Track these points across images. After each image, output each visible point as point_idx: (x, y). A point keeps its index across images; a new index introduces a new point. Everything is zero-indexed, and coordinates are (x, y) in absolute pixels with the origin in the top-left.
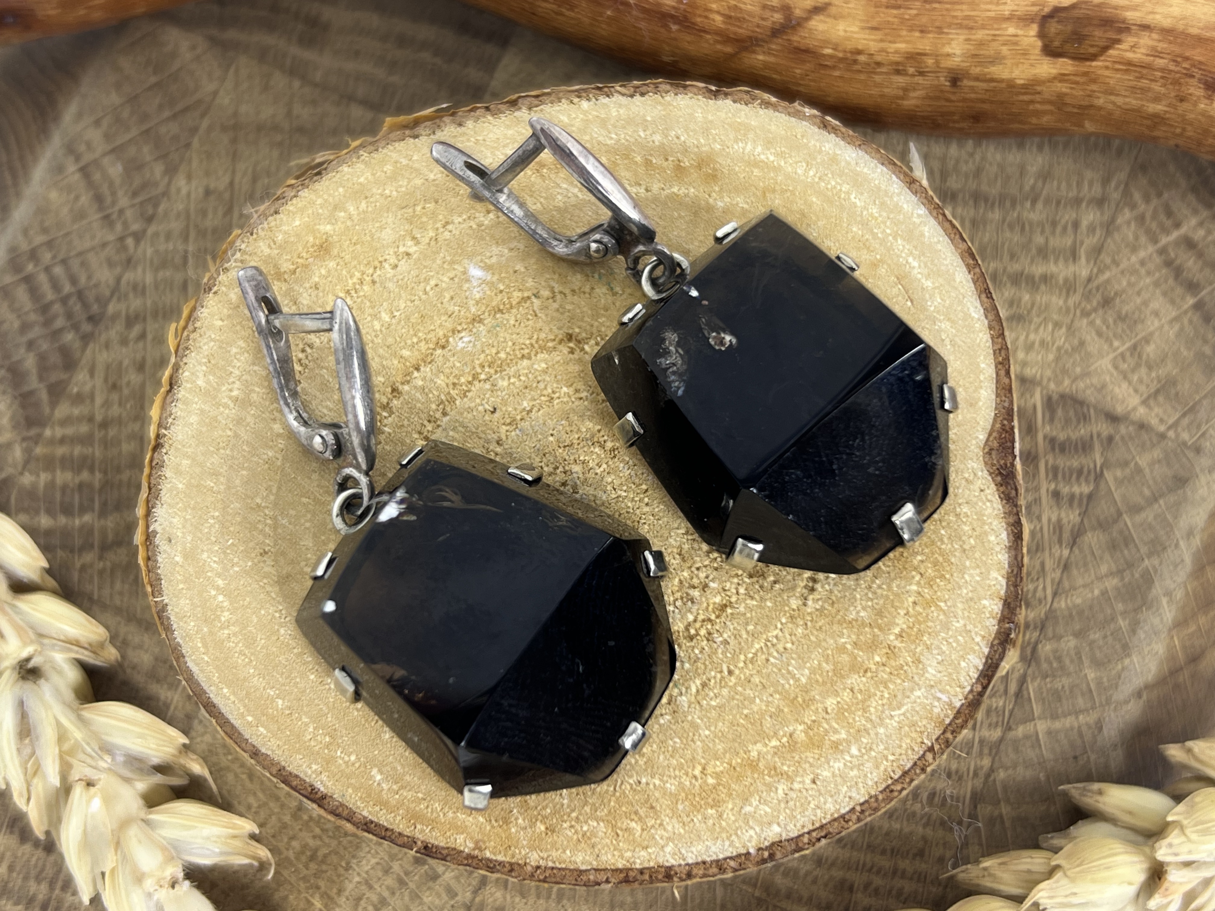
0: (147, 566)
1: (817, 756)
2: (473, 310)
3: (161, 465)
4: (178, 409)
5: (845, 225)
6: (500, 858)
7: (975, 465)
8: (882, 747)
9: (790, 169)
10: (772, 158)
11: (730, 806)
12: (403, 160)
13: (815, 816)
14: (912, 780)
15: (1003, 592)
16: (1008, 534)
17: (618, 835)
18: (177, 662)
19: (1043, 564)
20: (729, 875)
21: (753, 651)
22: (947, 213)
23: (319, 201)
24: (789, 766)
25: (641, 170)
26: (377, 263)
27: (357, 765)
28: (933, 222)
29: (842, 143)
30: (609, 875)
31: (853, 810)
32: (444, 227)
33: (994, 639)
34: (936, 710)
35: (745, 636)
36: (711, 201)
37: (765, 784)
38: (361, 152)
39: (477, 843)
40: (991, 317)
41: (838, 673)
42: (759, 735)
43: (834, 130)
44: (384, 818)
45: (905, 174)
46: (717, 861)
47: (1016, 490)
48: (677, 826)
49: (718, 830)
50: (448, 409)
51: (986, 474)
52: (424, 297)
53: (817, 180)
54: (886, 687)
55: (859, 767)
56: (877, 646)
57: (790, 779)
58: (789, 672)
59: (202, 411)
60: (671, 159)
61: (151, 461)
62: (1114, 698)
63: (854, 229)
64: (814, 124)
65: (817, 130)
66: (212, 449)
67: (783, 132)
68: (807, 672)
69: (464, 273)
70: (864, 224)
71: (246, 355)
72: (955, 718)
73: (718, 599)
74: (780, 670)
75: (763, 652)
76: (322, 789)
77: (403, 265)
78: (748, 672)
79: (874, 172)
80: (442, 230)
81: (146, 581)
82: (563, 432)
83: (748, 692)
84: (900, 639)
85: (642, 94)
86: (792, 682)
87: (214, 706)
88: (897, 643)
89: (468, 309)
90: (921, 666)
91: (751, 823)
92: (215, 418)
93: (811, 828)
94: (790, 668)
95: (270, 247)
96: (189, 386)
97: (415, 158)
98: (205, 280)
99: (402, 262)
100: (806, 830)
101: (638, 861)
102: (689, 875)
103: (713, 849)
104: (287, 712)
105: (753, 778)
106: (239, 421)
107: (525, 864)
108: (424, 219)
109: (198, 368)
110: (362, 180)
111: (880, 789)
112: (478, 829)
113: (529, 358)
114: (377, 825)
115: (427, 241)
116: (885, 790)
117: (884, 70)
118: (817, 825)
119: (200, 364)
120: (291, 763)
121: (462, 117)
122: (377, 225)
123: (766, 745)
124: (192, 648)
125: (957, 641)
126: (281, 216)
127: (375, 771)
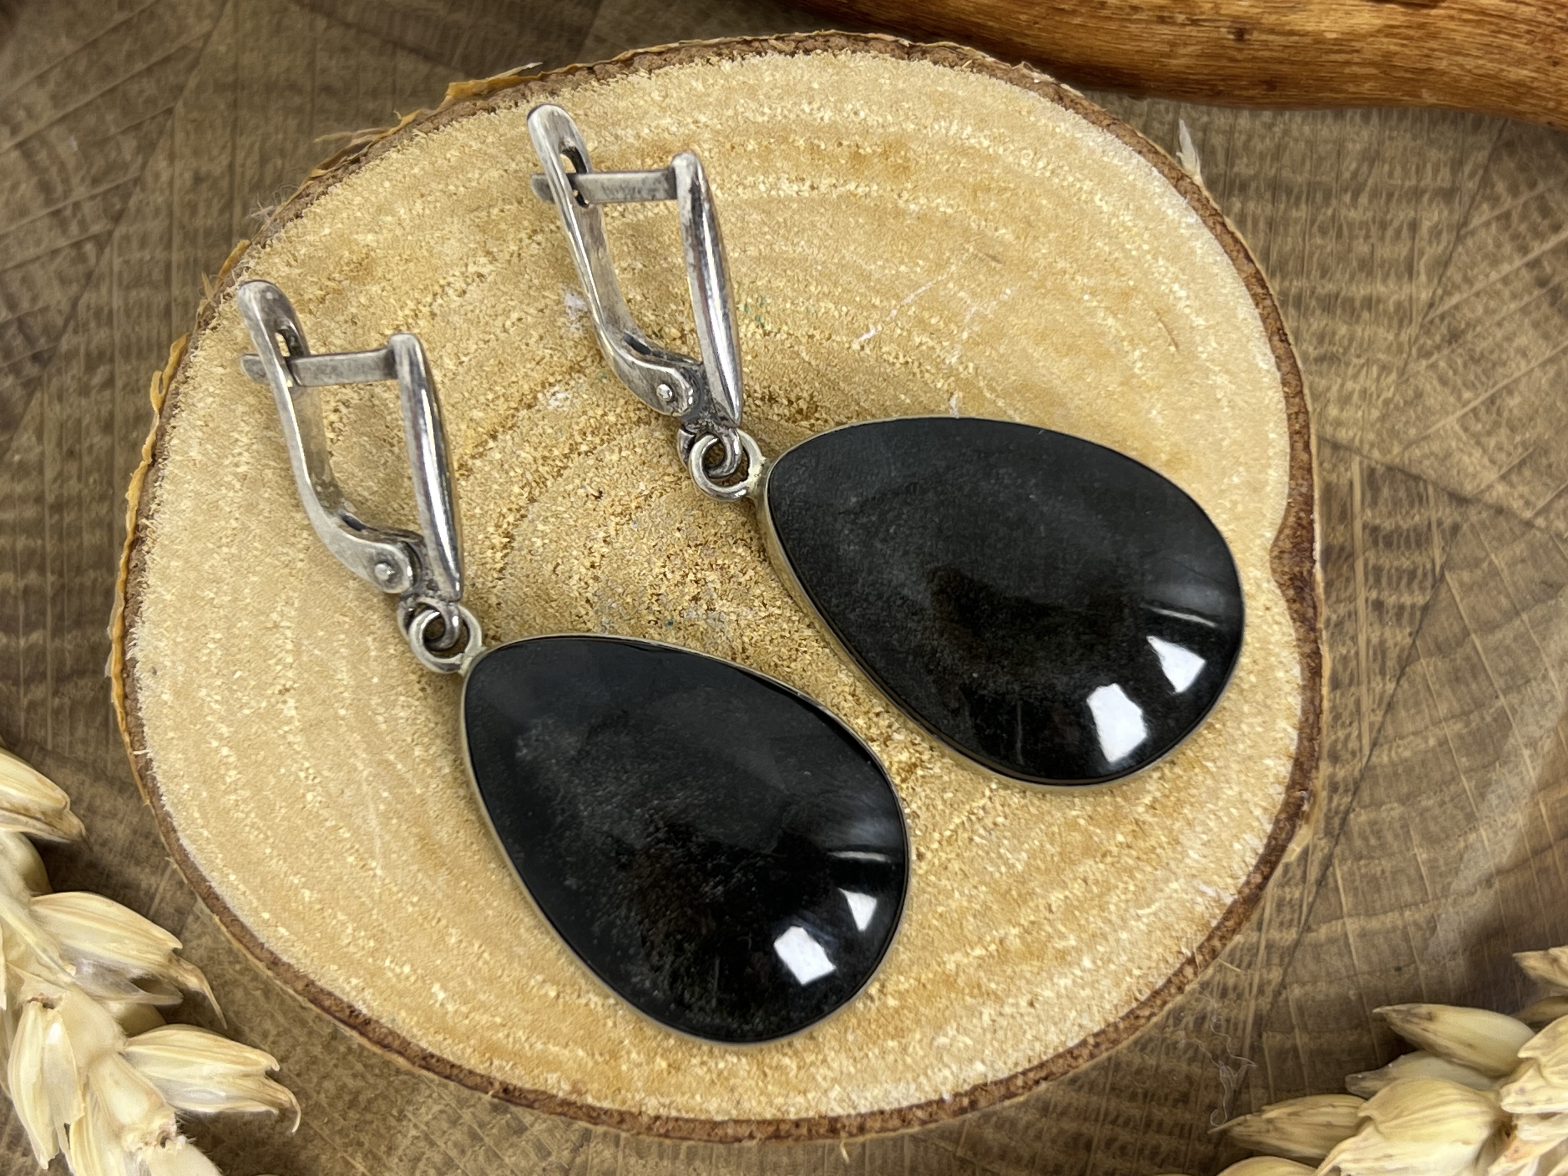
0: (124, 707)
1: (1036, 970)
2: (570, 354)
3: (141, 569)
4: (164, 491)
5: (1086, 238)
6: (606, 1105)
7: (1258, 574)
8: (1124, 958)
9: (1011, 159)
10: (986, 143)
11: (918, 1036)
12: (473, 143)
13: (1033, 1050)
14: (1165, 1003)
15: (1293, 749)
16: (1302, 670)
17: (765, 1075)
18: (167, 837)
19: (1358, 703)
20: (916, 1129)
21: (952, 827)
22: (1228, 221)
23: (358, 200)
24: (998, 984)
25: (804, 159)
26: (437, 288)
27: (413, 979)
28: (1208, 234)
29: (1084, 121)
30: (754, 1127)
31: (1084, 1043)
32: (530, 237)
33: (1281, 812)
34: (1200, 909)
35: (940, 807)
36: (901, 203)
37: (965, 1007)
38: (416, 131)
39: (574, 1085)
40: (1286, 366)
41: (1067, 858)
42: (958, 940)
43: (1073, 105)
44: (450, 1050)
45: (1172, 168)
46: (900, 1111)
47: (1315, 607)
48: (845, 1063)
49: (900, 1067)
50: (536, 492)
51: (1273, 586)
52: (503, 336)
53: (1048, 174)
54: (1132, 877)
55: (1093, 984)
56: (1119, 821)
57: (999, 1000)
58: (1000, 856)
59: (198, 494)
60: (845, 143)
61: (129, 560)
62: (1454, 886)
63: (1099, 244)
64: (1045, 95)
65: (1049, 104)
66: (210, 546)
67: (1002, 107)
68: (1024, 855)
69: (558, 303)
70: (1112, 237)
71: (258, 416)
72: (1225, 919)
73: (904, 757)
74: (988, 853)
75: (965, 829)
76: (365, 1011)
77: (474, 292)
78: (943, 855)
79: (1126, 164)
80: (527, 241)
81: (122, 727)
82: (693, 526)
83: (944, 882)
84: (1151, 811)
85: (807, 52)
86: (1003, 869)
87: (217, 898)
88: (1148, 818)
89: (564, 354)
90: (1179, 849)
91: (946, 1059)
92: (215, 505)
93: (1027, 1066)
94: (1002, 851)
95: (289, 265)
96: (178, 458)
97: (490, 139)
98: (200, 310)
99: (472, 287)
100: (1020, 1069)
101: (792, 1110)
102: (862, 1129)
103: (894, 1094)
104: (318, 907)
105: (949, 998)
106: (250, 508)
107: (640, 1113)
108: (503, 226)
109: (192, 433)
110: (416, 170)
111: (1121, 1014)
112: (576, 1066)
113: (648, 423)
114: (438, 1060)
115: (507, 257)
116: (1127, 1016)
117: (1143, 16)
118: (1035, 1062)
119: (194, 427)
120: (323, 976)
121: (557, 81)
122: (438, 234)
123: (968, 954)
124: (186, 818)
125: (1229, 815)
126: (305, 220)
127: (436, 988)
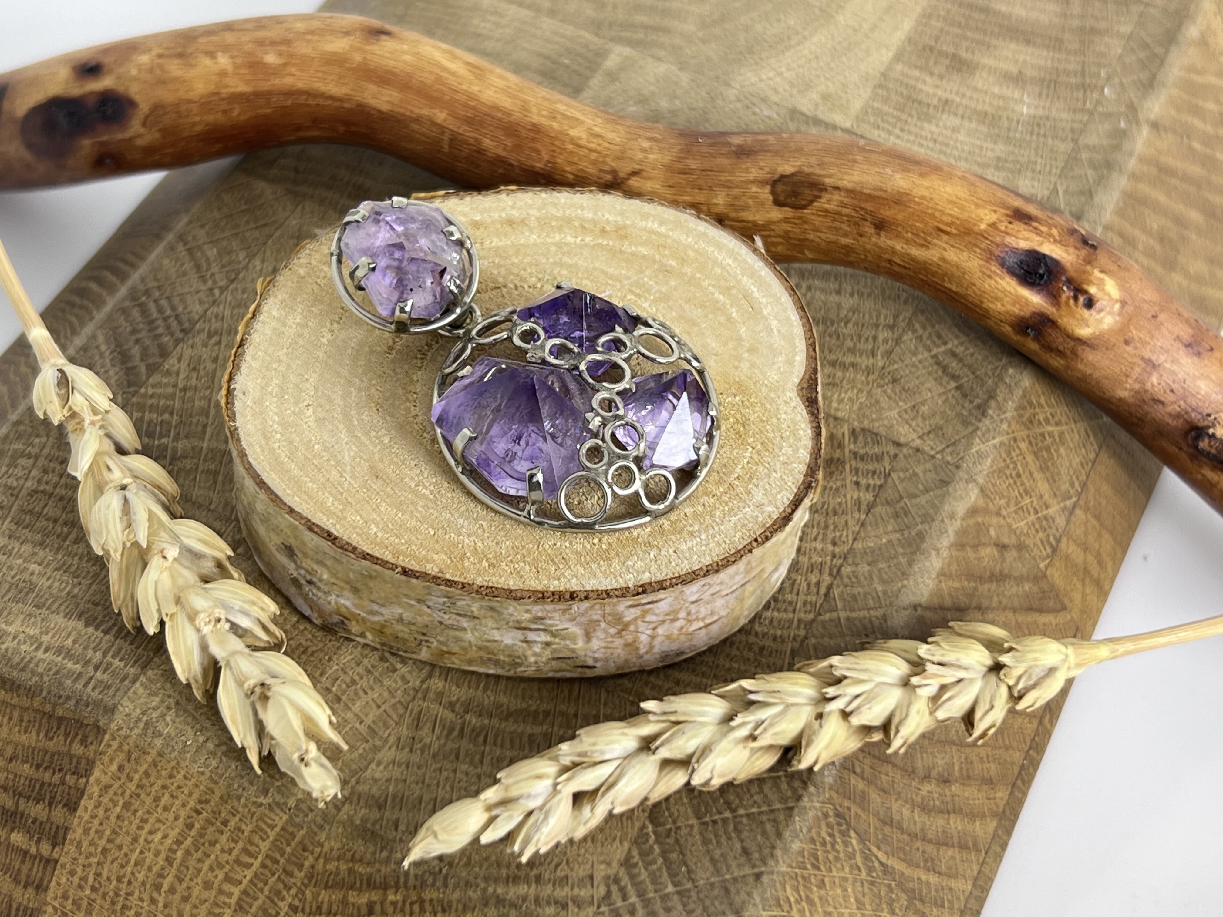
0: (227, 408)
1: (678, 538)
3: (243, 354)
4: (258, 325)
5: (710, 267)
6: (456, 579)
7: (791, 394)
8: (722, 536)
9: (675, 237)
10: (664, 231)
11: (617, 561)
13: (675, 570)
15: (807, 461)
16: (812, 432)
17: (538, 572)
19: (846, 522)
20: (614, 599)
22: (778, 268)
24: (658, 542)
25: (578, 230)
27: (361, 522)
28: (768, 271)
29: (710, 227)
30: (531, 593)
33: (801, 485)
34: (761, 519)
36: (623, 248)
37: (642, 551)
39: (440, 570)
44: (377, 552)
45: (751, 246)
46: (607, 590)
47: (818, 410)
48: (580, 569)
49: (608, 572)
51: (798, 399)
53: (693, 243)
54: (727, 504)
55: (706, 545)
56: (721, 483)
57: (659, 549)
59: (274, 328)
60: (598, 226)
61: (236, 352)
62: (896, 603)
63: (716, 270)
64: (692, 216)
65: (695, 220)
66: (278, 348)
67: (672, 218)
72: (773, 524)
76: (336, 533)
79: (730, 242)
81: (225, 415)
84: (737, 480)
85: (582, 193)
88: (735, 482)
90: (750, 495)
91: (631, 571)
92: (282, 332)
96: (266, 315)
98: (284, 264)
100: (668, 577)
101: (552, 586)
102: (587, 597)
103: (604, 583)
104: (316, 490)
105: (634, 547)
106: (299, 335)
107: (473, 584)
109: (274, 306)
111: (720, 558)
112: (441, 562)
114: (371, 556)
116: (723, 559)
118: (677, 574)
120: (315, 518)
121: (462, 196)
125: (776, 484)
127: (373, 526)
